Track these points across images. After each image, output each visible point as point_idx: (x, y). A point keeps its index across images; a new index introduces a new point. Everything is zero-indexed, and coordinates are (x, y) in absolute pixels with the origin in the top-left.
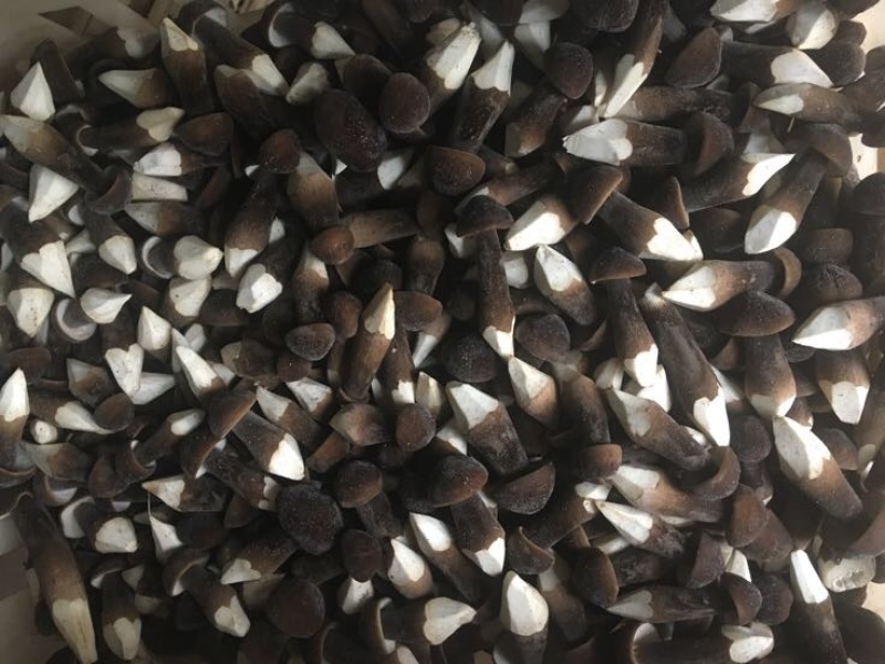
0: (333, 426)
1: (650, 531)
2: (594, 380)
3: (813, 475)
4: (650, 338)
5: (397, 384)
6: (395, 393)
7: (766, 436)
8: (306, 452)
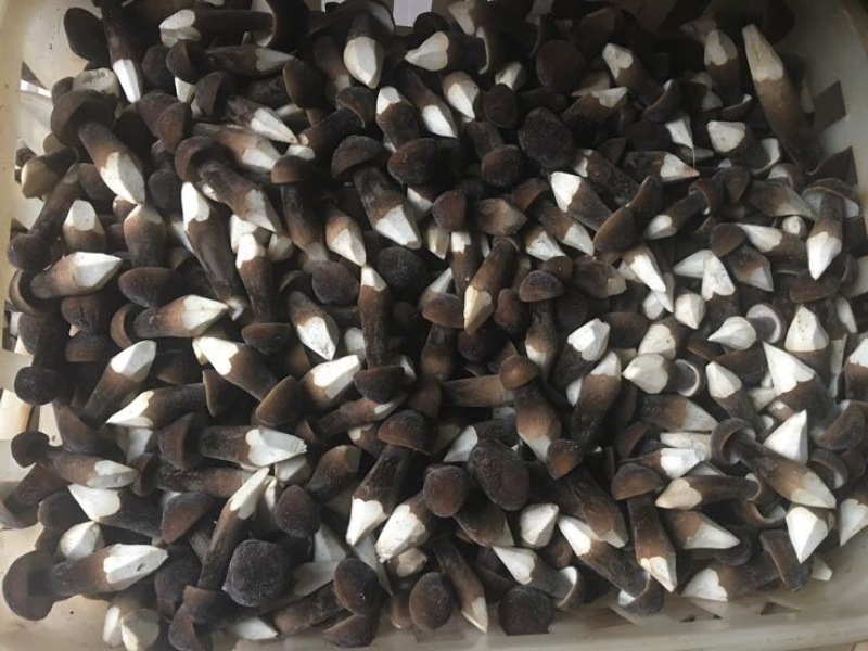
0: (524, 217)
1: (254, 117)
2: (293, 244)
3: (116, 155)
4: (242, 274)
5: (466, 250)
6: (469, 242)
7: (152, 190)
8: (549, 195)
